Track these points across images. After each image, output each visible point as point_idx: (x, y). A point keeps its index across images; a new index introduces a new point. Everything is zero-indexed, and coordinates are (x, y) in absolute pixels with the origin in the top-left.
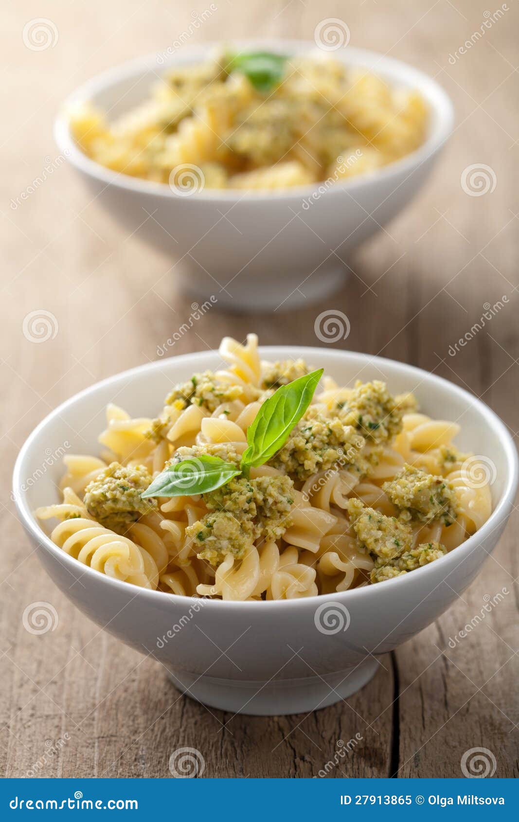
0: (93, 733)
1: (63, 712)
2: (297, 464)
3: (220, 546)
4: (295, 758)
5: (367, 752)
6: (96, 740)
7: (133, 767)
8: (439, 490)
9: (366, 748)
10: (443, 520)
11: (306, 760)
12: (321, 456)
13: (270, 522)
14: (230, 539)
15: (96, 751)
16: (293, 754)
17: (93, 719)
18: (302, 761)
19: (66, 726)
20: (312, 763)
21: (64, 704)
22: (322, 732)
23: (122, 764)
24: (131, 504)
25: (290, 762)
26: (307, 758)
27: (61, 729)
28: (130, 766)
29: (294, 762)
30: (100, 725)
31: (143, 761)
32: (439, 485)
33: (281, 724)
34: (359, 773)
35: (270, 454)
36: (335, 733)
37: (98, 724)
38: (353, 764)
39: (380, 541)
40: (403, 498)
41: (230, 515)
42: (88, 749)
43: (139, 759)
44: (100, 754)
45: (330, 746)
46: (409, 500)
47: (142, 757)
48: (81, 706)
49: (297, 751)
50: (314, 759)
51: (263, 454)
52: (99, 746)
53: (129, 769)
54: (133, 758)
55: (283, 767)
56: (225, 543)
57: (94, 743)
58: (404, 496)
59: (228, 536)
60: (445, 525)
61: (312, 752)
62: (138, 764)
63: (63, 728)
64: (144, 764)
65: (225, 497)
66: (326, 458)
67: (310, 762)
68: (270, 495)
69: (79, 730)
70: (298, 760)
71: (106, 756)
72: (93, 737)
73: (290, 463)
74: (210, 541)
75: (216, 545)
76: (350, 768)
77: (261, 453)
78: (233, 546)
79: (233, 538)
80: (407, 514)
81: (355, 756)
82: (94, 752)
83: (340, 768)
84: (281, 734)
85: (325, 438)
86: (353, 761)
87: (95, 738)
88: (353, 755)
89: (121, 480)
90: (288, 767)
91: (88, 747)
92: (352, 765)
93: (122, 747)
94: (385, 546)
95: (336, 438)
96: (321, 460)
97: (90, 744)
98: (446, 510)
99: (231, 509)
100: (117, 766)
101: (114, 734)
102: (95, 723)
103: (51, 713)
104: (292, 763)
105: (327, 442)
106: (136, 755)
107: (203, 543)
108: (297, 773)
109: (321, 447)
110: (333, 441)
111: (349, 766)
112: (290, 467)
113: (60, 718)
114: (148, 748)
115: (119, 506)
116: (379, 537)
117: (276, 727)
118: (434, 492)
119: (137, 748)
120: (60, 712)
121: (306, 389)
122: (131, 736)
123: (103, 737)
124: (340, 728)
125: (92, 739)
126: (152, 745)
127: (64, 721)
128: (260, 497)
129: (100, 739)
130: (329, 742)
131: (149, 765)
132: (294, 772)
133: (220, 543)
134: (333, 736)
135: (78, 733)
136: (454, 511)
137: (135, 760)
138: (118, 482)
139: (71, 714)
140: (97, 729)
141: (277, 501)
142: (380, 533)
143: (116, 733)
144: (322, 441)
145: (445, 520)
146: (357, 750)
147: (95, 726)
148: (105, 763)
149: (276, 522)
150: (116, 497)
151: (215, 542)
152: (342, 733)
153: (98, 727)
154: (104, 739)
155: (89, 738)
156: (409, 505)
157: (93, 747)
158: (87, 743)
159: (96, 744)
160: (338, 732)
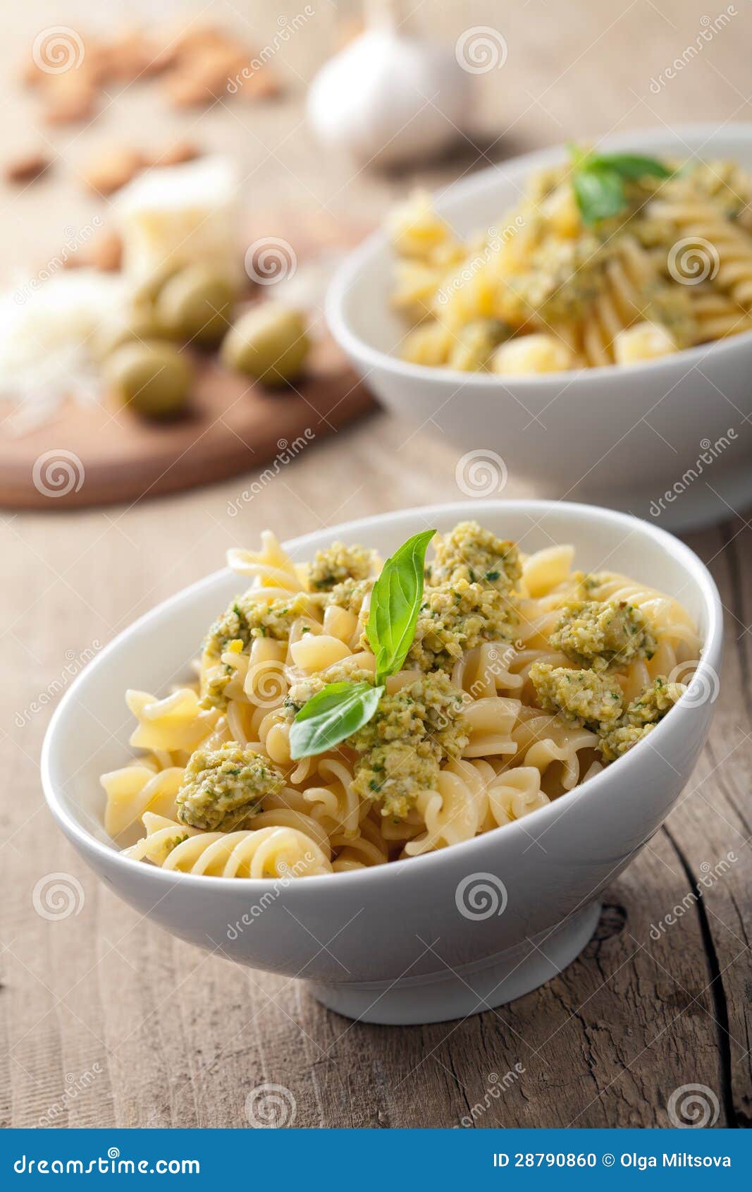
0: (305, 1059)
1: (259, 1042)
2: (433, 656)
3: (403, 788)
4: (585, 1028)
5: (681, 998)
6: (312, 1068)
7: (369, 1092)
8: (627, 615)
9: (678, 993)
10: (643, 654)
11: (601, 1028)
12: (460, 632)
13: (446, 736)
14: (412, 774)
15: (314, 1081)
16: (581, 1024)
17: (302, 1043)
18: (595, 1030)
19: (267, 1059)
20: (609, 1029)
21: (258, 1031)
22: (614, 986)
23: (353, 1091)
24: (252, 788)
25: (579, 1035)
26: (601, 1024)
27: (260, 1065)
28: (365, 1091)
29: (585, 1033)
30: (311, 1048)
31: (381, 1081)
32: (624, 609)
33: (556, 989)
34: (675, 1028)
35: (404, 654)
36: (631, 984)
37: (309, 1046)
38: (664, 1018)
39: (595, 702)
40: (592, 641)
41: (397, 744)
42: (303, 1083)
43: (375, 1080)
44: (321, 1085)
45: (628, 1002)
46: (600, 641)
47: (378, 1075)
48: (280, 1030)
49: (584, 1018)
50: (611, 1023)
51: (396, 656)
52: (317, 1075)
53: (365, 1095)
54: (367, 1080)
55: (572, 1044)
56: (408, 782)
57: (310, 1073)
58: (592, 639)
59: (408, 770)
60: (647, 659)
61: (605, 1016)
62: (376, 1086)
63: (263, 1063)
64: (383, 1084)
65: (379, 725)
66: (469, 632)
67: (606, 1029)
68: (434, 701)
69: (285, 1060)
70: (589, 1030)
71: (329, 1087)
72: (306, 1065)
73: (424, 658)
74: (389, 787)
75: (398, 789)
76: (662, 1024)
77: (394, 654)
78: (419, 781)
79: (416, 771)
80: (601, 661)
81: (665, 1007)
82: (312, 1085)
83: (648, 1027)
84: (559, 1002)
85: (454, 608)
86: (664, 1014)
87: (309, 1066)
88: (663, 1006)
89: (223, 765)
90: (578, 1043)
91: (302, 1079)
92: (663, 1020)
93: (349, 1068)
94: (604, 705)
95: (468, 603)
96: (463, 636)
97: (304, 1075)
98: (642, 636)
99: (396, 736)
100: (347, 1096)
101: (334, 1055)
102: (305, 1046)
103: (243, 1047)
104: (582, 1036)
105: (457, 613)
106: (370, 1076)
107: (380, 794)
108: (592, 1047)
109: (453, 622)
110: (465, 608)
111: (660, 1022)
112: (427, 663)
113: (257, 1051)
114: (384, 1063)
115: (239, 796)
116: (590, 697)
117: (550, 994)
118: (623, 619)
119: (369, 1066)
120: (254, 1044)
121: (415, 555)
122: (357, 1052)
123: (320, 1063)
124: (636, 975)
125: (305, 1068)
126: (389, 1058)
127: (262, 1054)
128: (422, 709)
129: (316, 1065)
130: (626, 997)
131: (390, 1084)
132: (588, 1046)
133: (402, 785)
134: (630, 989)
135: (285, 1065)
136: (651, 635)
137: (371, 1081)
138: (219, 769)
139: (269, 1042)
140: (310, 1054)
141: (445, 705)
142: (589, 693)
143: (336, 1053)
144: (451, 614)
145: (646, 652)
146: (666, 999)
147: (306, 1050)
148: (330, 1094)
149: (453, 733)
150: (229, 788)
151: (395, 785)
152: (641, 981)
153: (310, 1051)
154: (322, 1064)
155: (301, 1068)
156: (601, 647)
157: (310, 1077)
158: (300, 1075)
159: (313, 1074)
160: (634, 981)
